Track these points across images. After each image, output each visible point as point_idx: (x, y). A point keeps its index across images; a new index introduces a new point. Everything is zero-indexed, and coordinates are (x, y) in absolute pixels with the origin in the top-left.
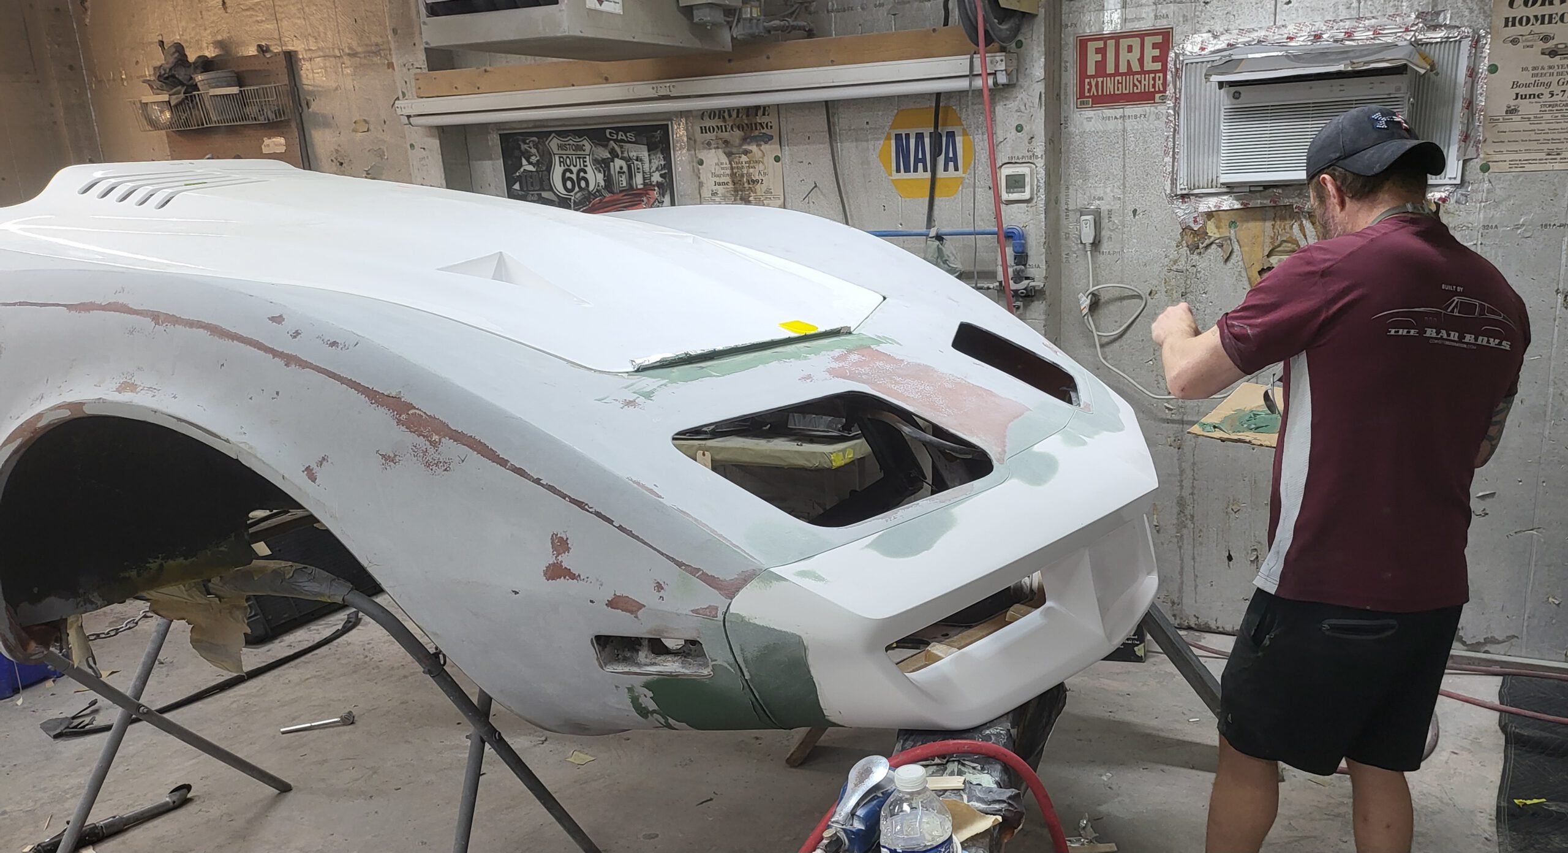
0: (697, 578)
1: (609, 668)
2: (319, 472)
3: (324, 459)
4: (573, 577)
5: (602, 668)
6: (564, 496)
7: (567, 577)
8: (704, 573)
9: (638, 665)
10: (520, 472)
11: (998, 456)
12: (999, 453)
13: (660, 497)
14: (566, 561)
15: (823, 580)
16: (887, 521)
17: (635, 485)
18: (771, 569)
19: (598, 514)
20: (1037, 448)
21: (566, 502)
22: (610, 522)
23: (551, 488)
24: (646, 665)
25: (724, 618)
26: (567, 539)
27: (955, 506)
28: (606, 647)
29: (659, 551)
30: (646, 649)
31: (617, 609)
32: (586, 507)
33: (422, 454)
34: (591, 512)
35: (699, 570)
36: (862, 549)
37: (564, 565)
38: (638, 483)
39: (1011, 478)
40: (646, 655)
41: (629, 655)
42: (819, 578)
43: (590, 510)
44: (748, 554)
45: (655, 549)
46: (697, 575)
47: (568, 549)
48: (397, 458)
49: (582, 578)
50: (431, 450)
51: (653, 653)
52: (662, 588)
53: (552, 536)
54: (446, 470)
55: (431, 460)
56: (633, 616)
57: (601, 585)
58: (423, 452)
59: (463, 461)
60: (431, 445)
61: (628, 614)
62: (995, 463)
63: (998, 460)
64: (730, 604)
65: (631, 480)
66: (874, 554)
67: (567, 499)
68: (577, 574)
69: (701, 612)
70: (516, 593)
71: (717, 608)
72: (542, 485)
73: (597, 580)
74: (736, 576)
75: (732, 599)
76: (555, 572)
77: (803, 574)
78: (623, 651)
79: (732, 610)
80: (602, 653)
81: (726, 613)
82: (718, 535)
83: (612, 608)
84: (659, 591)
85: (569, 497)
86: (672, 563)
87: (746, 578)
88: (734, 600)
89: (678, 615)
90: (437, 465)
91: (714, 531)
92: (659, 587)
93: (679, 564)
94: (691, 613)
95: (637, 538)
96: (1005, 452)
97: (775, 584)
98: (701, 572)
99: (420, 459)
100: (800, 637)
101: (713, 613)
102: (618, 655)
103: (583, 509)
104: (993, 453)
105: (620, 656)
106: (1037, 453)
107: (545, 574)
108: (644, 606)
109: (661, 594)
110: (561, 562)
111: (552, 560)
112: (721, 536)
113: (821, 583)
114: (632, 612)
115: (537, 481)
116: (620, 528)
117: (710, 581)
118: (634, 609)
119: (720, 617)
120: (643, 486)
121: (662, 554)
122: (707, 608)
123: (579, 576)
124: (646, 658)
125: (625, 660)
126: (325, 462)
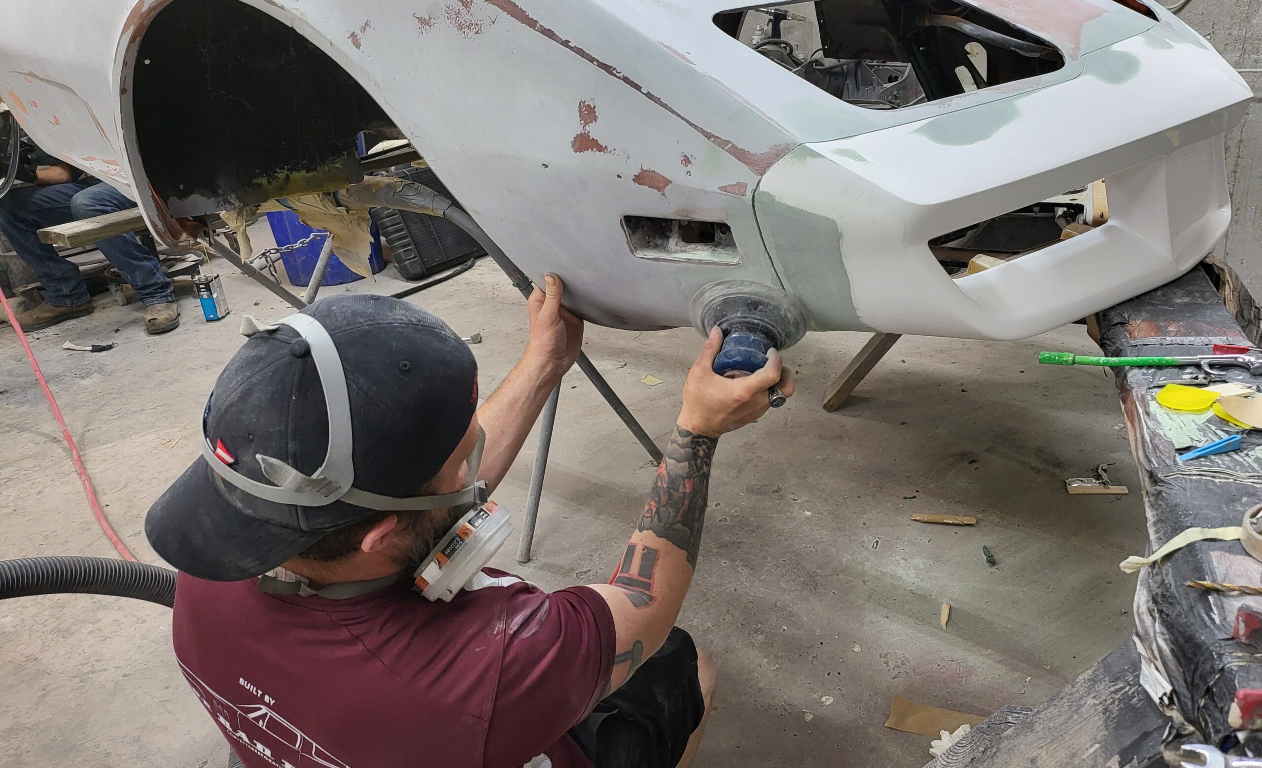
0: (726, 151)
1: (640, 254)
2: (362, 37)
3: (366, 24)
4: (601, 149)
5: (632, 252)
6: (592, 60)
7: (595, 149)
8: (734, 146)
9: (668, 252)
10: (549, 33)
11: (1071, 52)
12: (1073, 49)
13: (692, 63)
14: (595, 131)
15: (864, 160)
16: (940, 107)
17: (666, 49)
18: (807, 145)
19: (626, 80)
20: (1116, 47)
21: (593, 67)
22: (638, 87)
23: (580, 52)
24: (675, 252)
25: (754, 197)
26: (595, 107)
27: (1019, 98)
28: (636, 231)
29: (687, 121)
30: (676, 235)
31: (644, 184)
32: (614, 72)
33: (454, 16)
34: (619, 78)
35: (728, 142)
36: (910, 133)
37: (592, 135)
38: (669, 48)
39: (1085, 74)
40: (677, 242)
41: (659, 242)
42: (859, 158)
43: (618, 75)
44: (783, 128)
45: (684, 119)
46: (726, 148)
47: (595, 118)
48: (432, 21)
49: (609, 150)
50: (464, 11)
51: (683, 241)
52: (690, 162)
53: (580, 104)
54: (477, 33)
55: (463, 22)
56: (660, 193)
57: (628, 158)
58: (456, 14)
59: (494, 22)
60: (463, 5)
61: (655, 191)
62: (1067, 59)
63: (1071, 57)
64: (759, 181)
65: (662, 44)
66: (924, 141)
67: (595, 62)
68: (604, 146)
69: (729, 189)
70: (546, 166)
71: (746, 185)
72: (571, 48)
73: (624, 152)
74: (768, 150)
75: (762, 175)
76: (584, 143)
77: (842, 152)
78: (655, 238)
79: (762, 188)
80: (633, 237)
81: (755, 190)
82: (751, 105)
83: (639, 184)
84: (686, 166)
85: (597, 61)
86: (701, 135)
87: (779, 153)
88: (764, 176)
89: (706, 192)
90: (469, 27)
91: (747, 101)
92: (686, 161)
93: (708, 136)
94: (719, 191)
95: (665, 106)
96: (1079, 48)
97: (810, 160)
98: (730, 145)
99: (453, 21)
100: (834, 222)
101: (742, 191)
102: (649, 242)
103: (611, 73)
104: (1065, 49)
105: (651, 243)
106: (1116, 52)
107: (573, 146)
108: (671, 182)
109: (688, 169)
110: (589, 132)
111: (579, 130)
112: (754, 107)
113: (861, 163)
114: (658, 189)
115: (566, 44)
116: (649, 95)
117: (740, 155)
118: (661, 185)
119: (749, 195)
120: (675, 51)
121: (691, 124)
122: (736, 184)
123: (606, 147)
124: (676, 245)
125: (656, 247)
126: (367, 28)
